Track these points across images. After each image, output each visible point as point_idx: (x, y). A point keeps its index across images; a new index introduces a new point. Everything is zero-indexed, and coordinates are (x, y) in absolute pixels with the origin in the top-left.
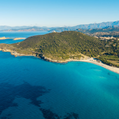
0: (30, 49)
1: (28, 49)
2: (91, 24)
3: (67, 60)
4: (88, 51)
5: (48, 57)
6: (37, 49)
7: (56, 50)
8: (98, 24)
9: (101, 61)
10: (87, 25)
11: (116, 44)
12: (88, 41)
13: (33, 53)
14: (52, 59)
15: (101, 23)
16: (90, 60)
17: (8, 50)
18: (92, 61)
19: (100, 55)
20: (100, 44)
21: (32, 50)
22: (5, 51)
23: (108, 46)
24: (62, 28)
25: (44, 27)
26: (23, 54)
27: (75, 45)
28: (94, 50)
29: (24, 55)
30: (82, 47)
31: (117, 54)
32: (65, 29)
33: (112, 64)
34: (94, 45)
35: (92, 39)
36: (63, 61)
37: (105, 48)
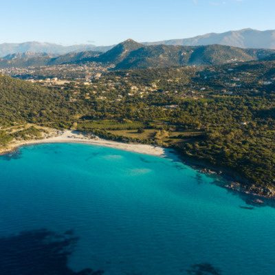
4: (41, 115)
9: (96, 134)
11: (88, 94)
16: (69, 137)
19: (78, 123)
20: (55, 97)
23: (75, 100)
28: (54, 112)
31: (113, 116)
34: (41, 99)
37: (73, 105)
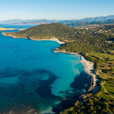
0: (25, 35)
1: (23, 34)
2: (98, 17)
5: (32, 38)
6: (29, 34)
7: (39, 35)
8: (104, 17)
10: (93, 18)
12: (65, 30)
15: (108, 17)
17: (11, 35)
18: (56, 40)
22: (9, 36)
24: (68, 21)
27: (55, 32)
29: (20, 37)
30: (58, 33)
32: (71, 22)
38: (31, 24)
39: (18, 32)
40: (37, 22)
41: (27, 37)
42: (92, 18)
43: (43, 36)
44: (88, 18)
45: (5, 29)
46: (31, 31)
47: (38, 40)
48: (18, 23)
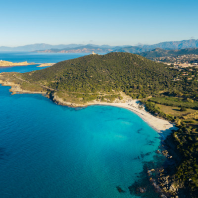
0: (43, 83)
1: (39, 82)
2: (185, 41)
3: (89, 103)
4: (138, 88)
5: (60, 97)
6: (54, 82)
7: (80, 85)
10: (177, 42)
11: (194, 76)
12: (146, 69)
13: (44, 88)
14: (65, 100)
16: (129, 105)
18: (132, 105)
19: (153, 96)
20: (166, 76)
21: (45, 84)
23: (179, 79)
24: (132, 47)
25: (104, 45)
26: (27, 90)
27: (121, 76)
28: (149, 87)
30: (130, 80)
31: (182, 94)
33: (159, 113)
34: (155, 77)
35: (155, 66)
36: (80, 105)
37: (171, 84)
38: (67, 52)
39: (30, 74)
40: (76, 48)
41: (48, 90)
42: (175, 42)
43: (92, 89)
44: (167, 42)
45: (11, 64)
46: (60, 73)
47: (77, 105)
48: (44, 51)
